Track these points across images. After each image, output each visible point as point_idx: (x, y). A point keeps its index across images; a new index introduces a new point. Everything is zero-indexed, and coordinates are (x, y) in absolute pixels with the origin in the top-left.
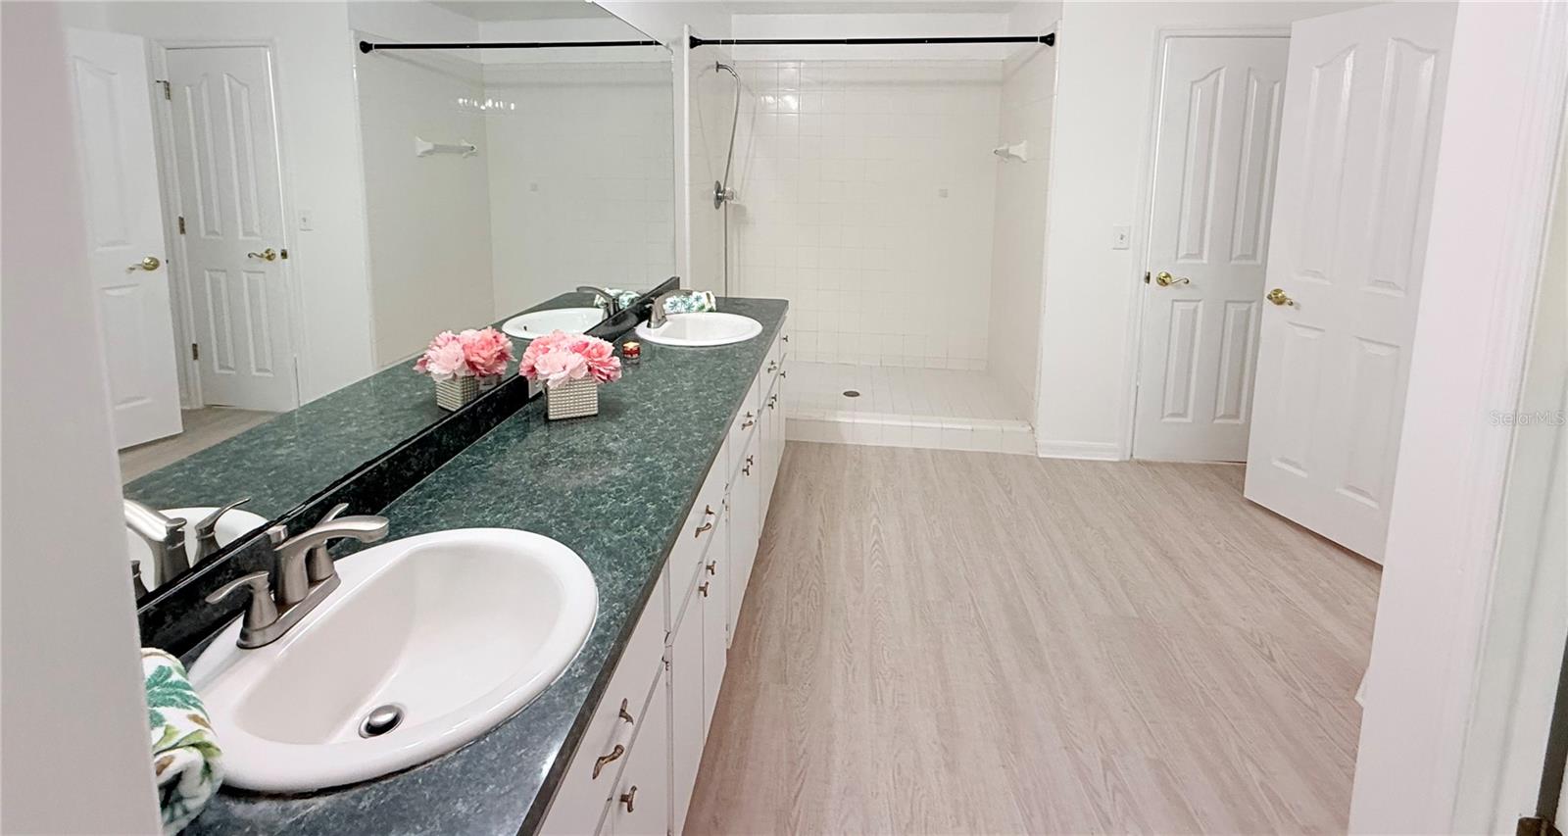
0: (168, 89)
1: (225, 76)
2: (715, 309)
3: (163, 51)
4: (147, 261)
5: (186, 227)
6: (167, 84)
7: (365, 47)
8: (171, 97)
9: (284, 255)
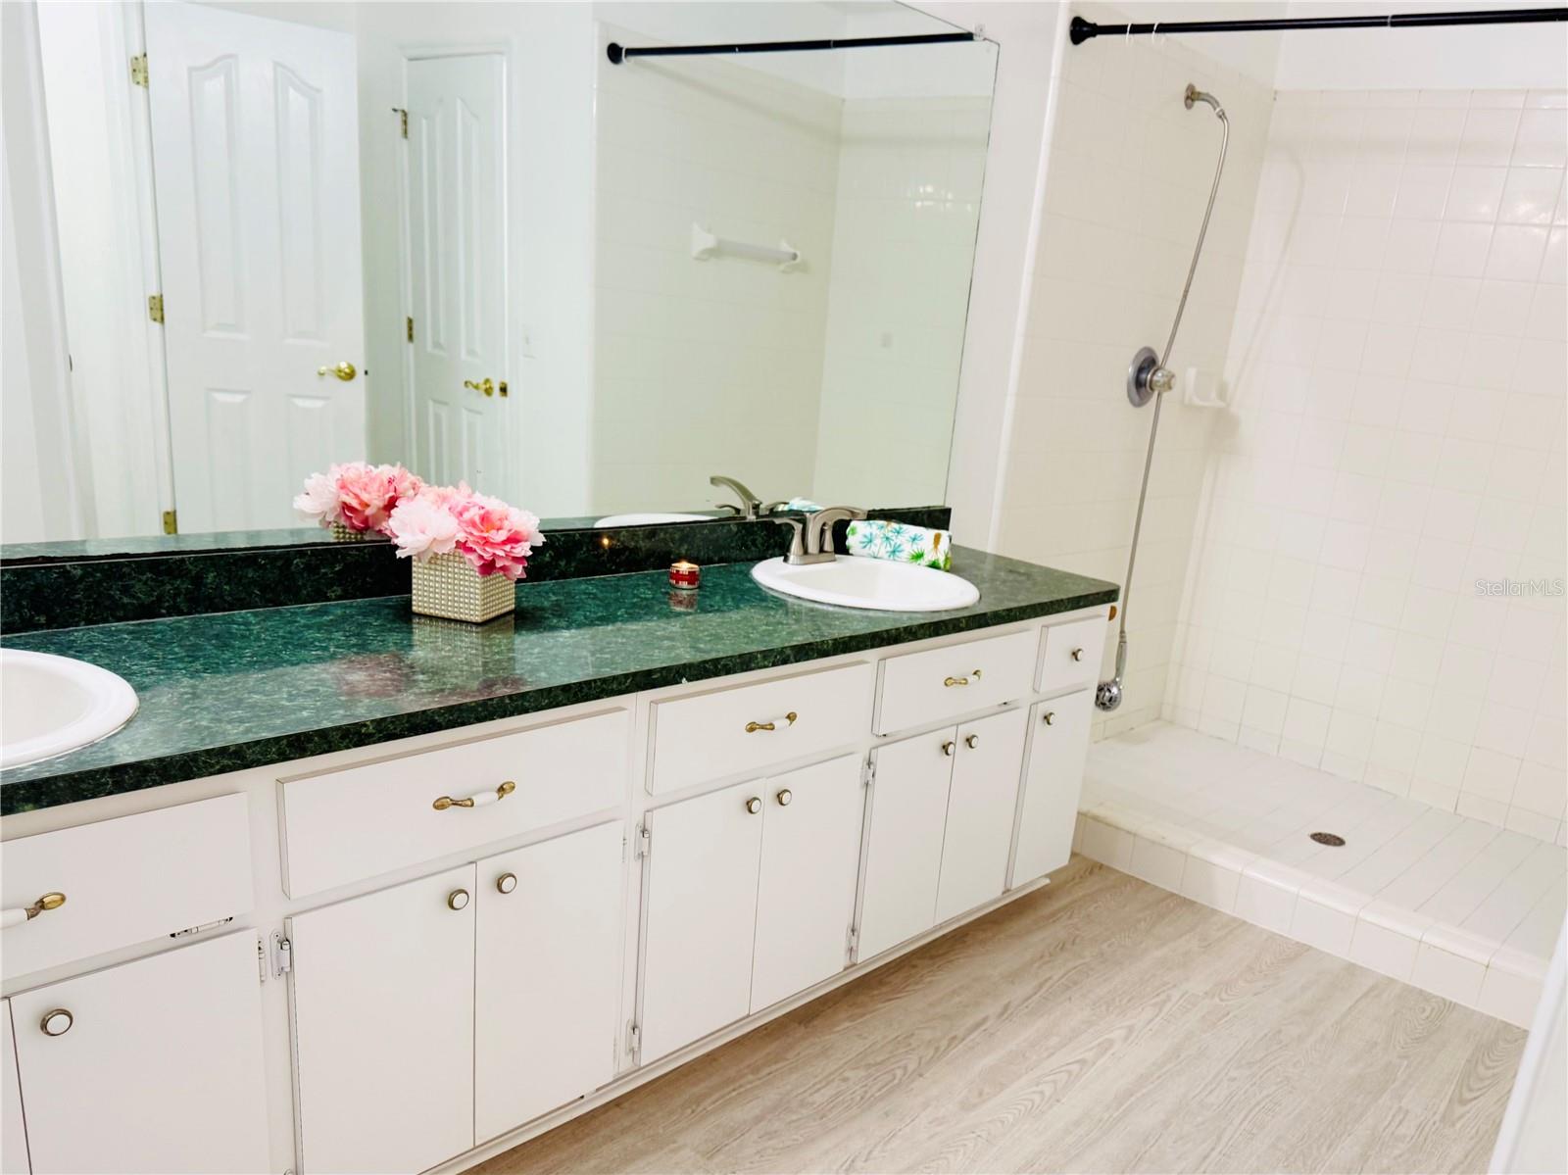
0: (405, 122)
1: (459, 102)
2: (942, 565)
3: (405, 60)
4: (343, 365)
5: (415, 332)
6: (405, 114)
7: (615, 53)
8: (409, 135)
9: (504, 390)
